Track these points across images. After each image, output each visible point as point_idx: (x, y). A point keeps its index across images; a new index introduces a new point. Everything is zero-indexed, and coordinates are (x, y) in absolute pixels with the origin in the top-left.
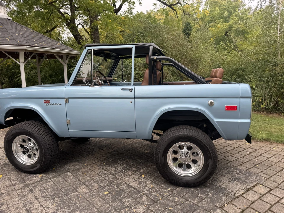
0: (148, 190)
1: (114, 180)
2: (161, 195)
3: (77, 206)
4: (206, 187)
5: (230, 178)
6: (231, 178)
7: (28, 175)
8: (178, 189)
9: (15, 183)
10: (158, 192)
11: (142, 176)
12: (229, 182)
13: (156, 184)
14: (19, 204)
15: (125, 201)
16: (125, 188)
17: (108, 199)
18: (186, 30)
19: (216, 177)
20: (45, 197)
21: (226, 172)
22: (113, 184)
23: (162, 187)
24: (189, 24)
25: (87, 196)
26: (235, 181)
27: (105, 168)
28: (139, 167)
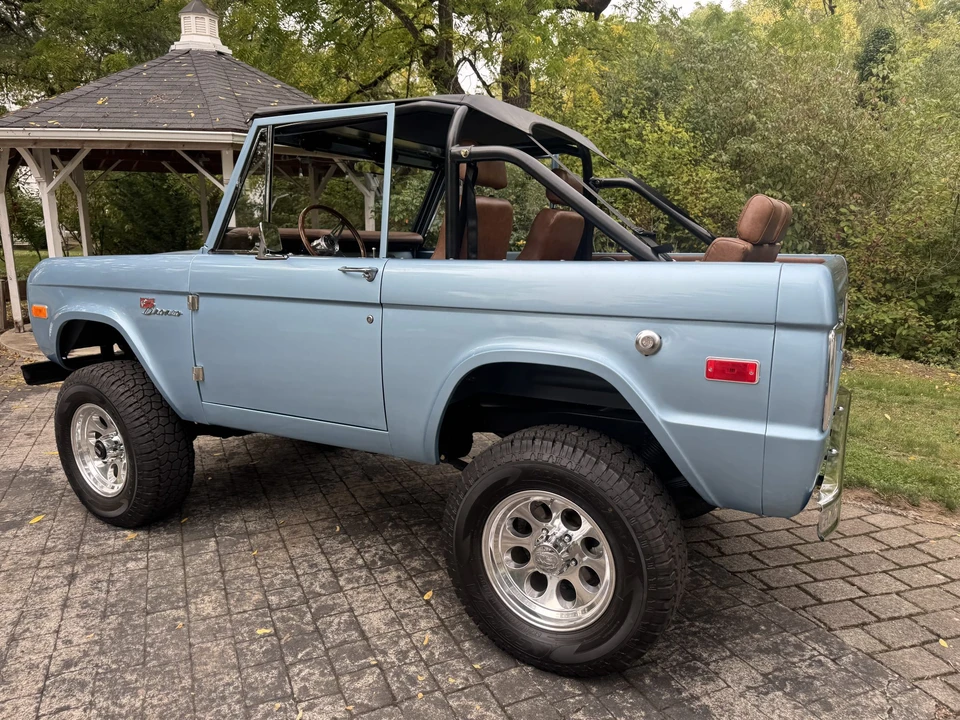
0: (403, 654)
1: (323, 592)
2: (435, 680)
3: (145, 654)
4: (630, 686)
5: (765, 675)
6: (770, 673)
7: (106, 527)
8: (513, 672)
9: (55, 547)
10: (431, 669)
11: (423, 594)
12: (749, 688)
13: (451, 634)
14: (8, 613)
15: (298, 674)
16: (335, 627)
17: (253, 655)
18: (870, 60)
19: (705, 655)
20: (89, 606)
21: (767, 643)
22: (310, 607)
23: (460, 649)
24: (888, 35)
25: (202, 628)
26: (779, 689)
27: (328, 544)
28: (436, 562)
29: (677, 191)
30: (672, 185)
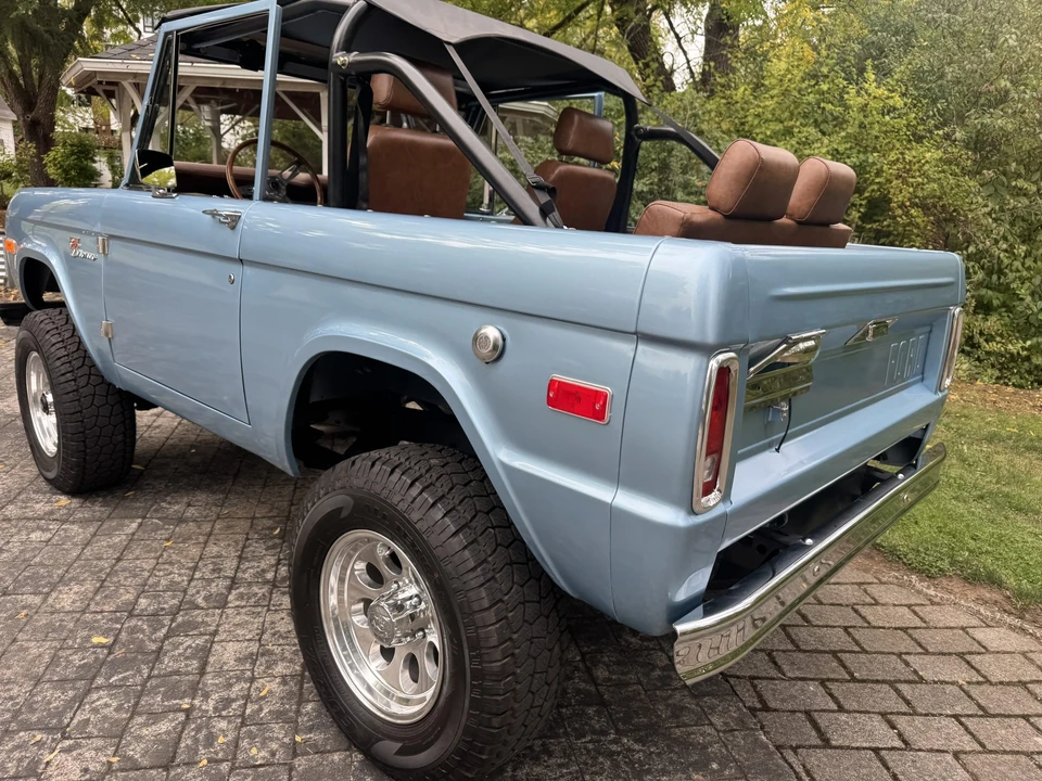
0: (226, 703)
1: (203, 604)
2: (236, 746)
10: (244, 730)
13: (302, 688)
15: (93, 702)
16: (180, 651)
17: (66, 667)
22: (173, 621)
23: (297, 711)
25: (42, 623)
27: (253, 547)
29: (879, 173)
30: (874, 164)
